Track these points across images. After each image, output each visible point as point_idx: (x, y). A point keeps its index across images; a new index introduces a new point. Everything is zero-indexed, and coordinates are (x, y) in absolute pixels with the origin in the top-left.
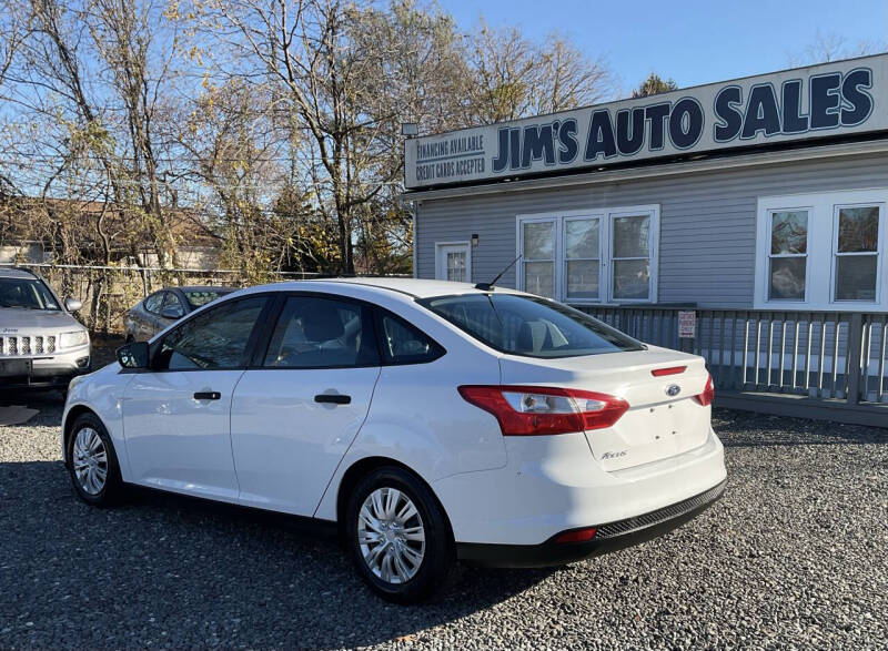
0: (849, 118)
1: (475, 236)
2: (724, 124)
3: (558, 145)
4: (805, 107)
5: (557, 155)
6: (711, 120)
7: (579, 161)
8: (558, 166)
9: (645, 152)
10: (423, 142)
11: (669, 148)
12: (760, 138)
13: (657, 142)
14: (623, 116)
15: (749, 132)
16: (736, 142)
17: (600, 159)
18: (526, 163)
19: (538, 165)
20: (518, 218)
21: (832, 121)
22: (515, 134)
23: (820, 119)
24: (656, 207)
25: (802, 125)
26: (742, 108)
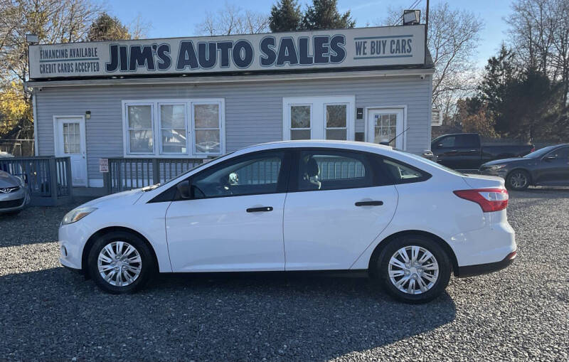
0: (334, 60)
1: (89, 113)
2: (266, 57)
3: (156, 59)
4: (311, 52)
5: (156, 65)
6: (258, 54)
7: (173, 69)
8: (157, 71)
9: (217, 68)
10: (45, 48)
11: (233, 67)
12: (287, 66)
13: (225, 63)
14: (202, 46)
15: (280, 63)
16: (273, 67)
17: (188, 70)
18: (133, 68)
19: (142, 70)
20: (123, 102)
21: (325, 60)
22: (123, 49)
23: (319, 59)
24: (223, 100)
25: (309, 61)
26: (276, 49)
